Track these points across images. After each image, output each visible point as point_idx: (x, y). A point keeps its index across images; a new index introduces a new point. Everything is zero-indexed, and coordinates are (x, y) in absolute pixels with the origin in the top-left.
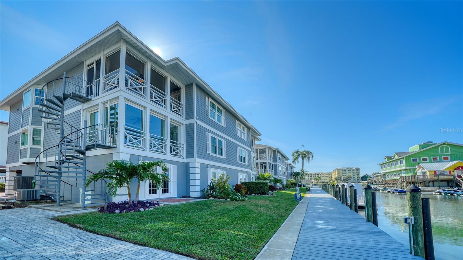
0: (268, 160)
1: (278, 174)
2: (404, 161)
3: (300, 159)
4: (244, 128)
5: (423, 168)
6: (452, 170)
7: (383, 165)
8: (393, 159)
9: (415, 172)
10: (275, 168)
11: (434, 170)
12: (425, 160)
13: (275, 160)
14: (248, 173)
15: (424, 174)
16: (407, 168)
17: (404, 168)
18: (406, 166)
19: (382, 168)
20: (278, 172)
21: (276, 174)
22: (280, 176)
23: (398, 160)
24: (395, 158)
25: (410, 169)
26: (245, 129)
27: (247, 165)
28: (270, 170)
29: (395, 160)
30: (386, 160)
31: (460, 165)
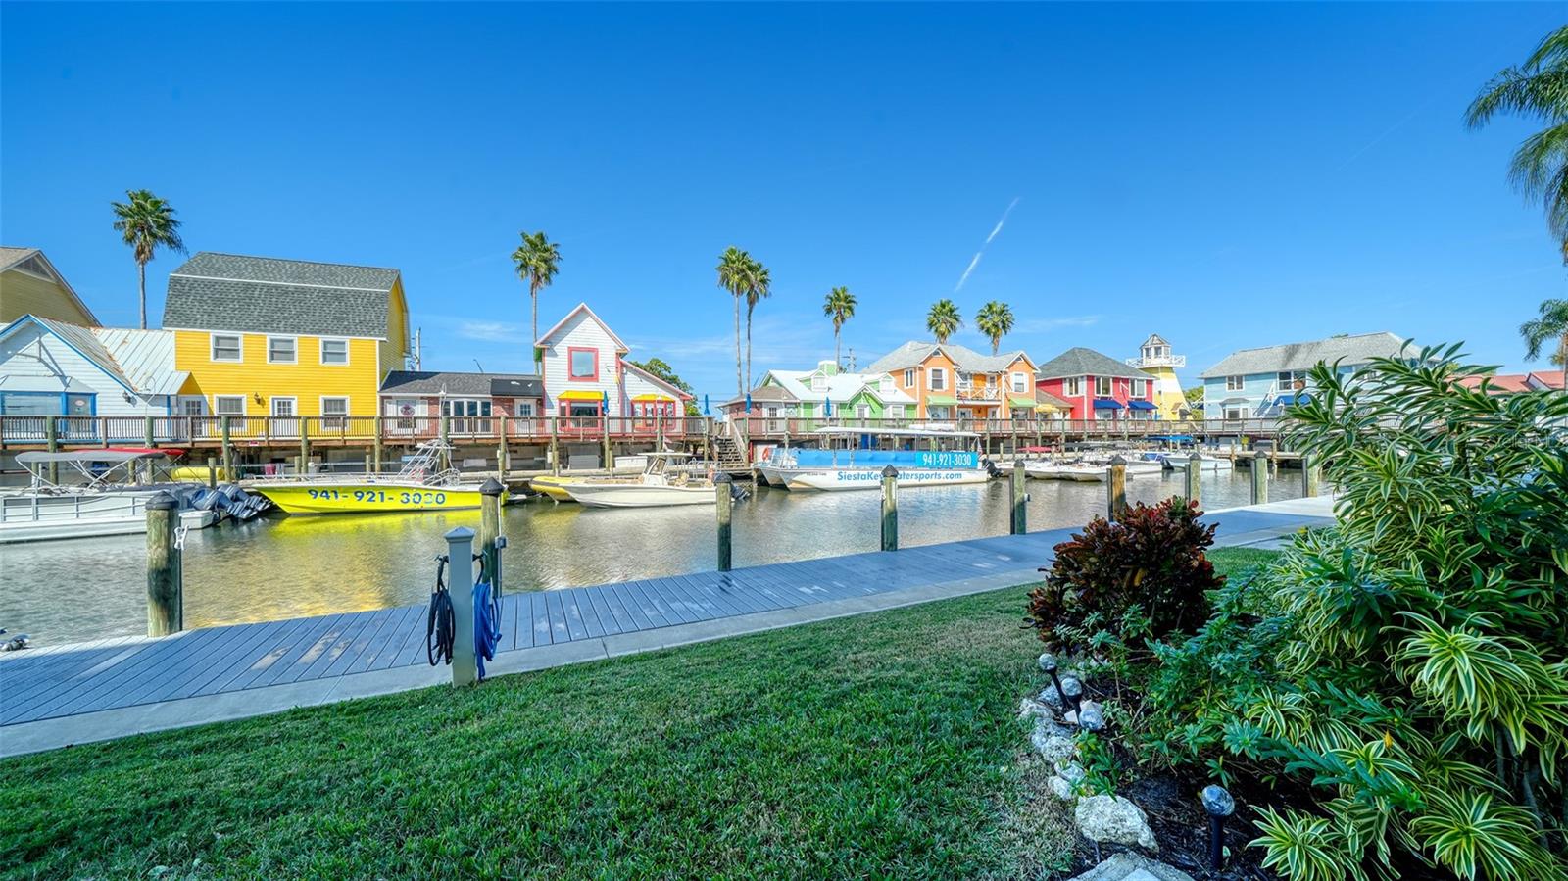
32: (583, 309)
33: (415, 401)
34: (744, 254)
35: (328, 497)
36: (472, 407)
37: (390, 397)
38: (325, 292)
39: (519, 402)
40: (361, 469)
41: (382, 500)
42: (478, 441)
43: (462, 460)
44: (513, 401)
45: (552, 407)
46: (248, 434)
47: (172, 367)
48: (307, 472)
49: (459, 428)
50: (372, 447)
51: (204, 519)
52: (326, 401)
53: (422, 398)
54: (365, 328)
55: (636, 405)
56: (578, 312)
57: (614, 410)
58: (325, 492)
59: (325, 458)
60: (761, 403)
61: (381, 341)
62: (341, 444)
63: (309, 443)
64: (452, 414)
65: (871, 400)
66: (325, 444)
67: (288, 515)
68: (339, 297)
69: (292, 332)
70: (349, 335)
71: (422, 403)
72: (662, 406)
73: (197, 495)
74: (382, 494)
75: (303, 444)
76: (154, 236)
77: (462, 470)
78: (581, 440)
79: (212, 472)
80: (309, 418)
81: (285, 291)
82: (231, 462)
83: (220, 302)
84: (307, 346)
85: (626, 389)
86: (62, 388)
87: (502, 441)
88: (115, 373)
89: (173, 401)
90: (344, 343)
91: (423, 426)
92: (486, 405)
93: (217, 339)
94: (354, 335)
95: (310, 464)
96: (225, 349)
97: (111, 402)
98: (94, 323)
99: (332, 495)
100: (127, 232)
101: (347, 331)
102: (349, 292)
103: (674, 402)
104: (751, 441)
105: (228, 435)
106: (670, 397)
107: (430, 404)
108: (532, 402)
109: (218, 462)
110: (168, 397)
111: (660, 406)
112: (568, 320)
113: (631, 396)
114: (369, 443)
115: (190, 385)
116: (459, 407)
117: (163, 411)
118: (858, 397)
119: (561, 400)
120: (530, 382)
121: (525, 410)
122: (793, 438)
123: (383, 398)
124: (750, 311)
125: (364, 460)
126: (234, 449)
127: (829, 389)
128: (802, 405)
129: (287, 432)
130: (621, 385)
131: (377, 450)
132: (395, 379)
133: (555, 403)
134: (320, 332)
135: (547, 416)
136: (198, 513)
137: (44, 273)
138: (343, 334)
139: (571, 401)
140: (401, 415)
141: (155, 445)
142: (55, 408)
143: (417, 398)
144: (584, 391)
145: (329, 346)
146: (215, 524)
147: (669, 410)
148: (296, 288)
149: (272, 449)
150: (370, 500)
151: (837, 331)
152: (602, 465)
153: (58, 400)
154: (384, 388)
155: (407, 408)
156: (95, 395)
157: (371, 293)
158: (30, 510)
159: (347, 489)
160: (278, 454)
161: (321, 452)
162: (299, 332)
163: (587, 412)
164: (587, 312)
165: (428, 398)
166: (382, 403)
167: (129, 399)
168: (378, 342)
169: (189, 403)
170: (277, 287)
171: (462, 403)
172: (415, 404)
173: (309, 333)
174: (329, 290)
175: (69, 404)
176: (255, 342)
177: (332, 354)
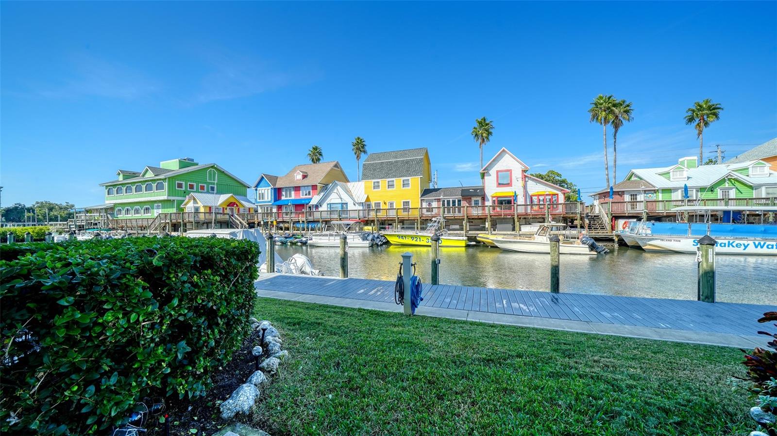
2: (166, 184)
5: (194, 201)
6: (225, 207)
7: (112, 188)
8: (142, 177)
9: (182, 206)
11: (210, 205)
12: (192, 187)
15: (197, 210)
16: (172, 198)
17: (165, 198)
18: (168, 196)
19: (108, 194)
23: (153, 181)
24: (147, 176)
25: (174, 200)
29: (146, 181)
30: (121, 178)
31: (233, 200)
32: (504, 150)
34: (609, 98)
35: (403, 239)
36: (454, 202)
37: (424, 200)
38: (403, 161)
39: (474, 199)
40: (413, 228)
41: (420, 241)
42: (456, 217)
43: (449, 226)
44: (471, 198)
45: (488, 200)
46: (382, 215)
47: (364, 194)
48: (397, 229)
49: (449, 212)
50: (417, 220)
51: (369, 244)
52: (404, 202)
53: (435, 199)
54: (415, 173)
55: (533, 198)
56: (501, 152)
57: (521, 200)
58: (402, 237)
59: (403, 224)
60: (623, 192)
61: (421, 178)
62: (407, 218)
63: (398, 218)
64: (446, 206)
65: (737, 184)
66: (402, 218)
67: (392, 244)
68: (407, 162)
69: (394, 177)
70: (410, 176)
71: (435, 201)
72: (550, 197)
73: (368, 236)
74: (420, 238)
75: (396, 219)
76: (361, 151)
77: (449, 230)
78: (503, 217)
79: (372, 228)
80: (398, 209)
81: (391, 163)
82: (377, 225)
83: (374, 170)
84: (398, 181)
85: (528, 189)
86: (340, 202)
87: (465, 217)
88: (351, 196)
89: (364, 205)
90: (409, 180)
91: (435, 211)
92: (459, 201)
93: (374, 182)
94: (412, 176)
95: (399, 226)
96: (376, 186)
97: (351, 207)
98: (348, 181)
99: (404, 238)
100: (355, 151)
101: (410, 175)
102: (410, 160)
103: (557, 194)
104: (613, 217)
105: (377, 216)
106: (555, 192)
107: (438, 202)
108: (479, 199)
109: (374, 225)
110: (363, 203)
111: (548, 197)
112: (496, 157)
113: (531, 193)
114: (416, 218)
115: (368, 199)
116: (448, 202)
117: (361, 208)
118: (723, 181)
119: (493, 197)
120: (478, 189)
121: (476, 203)
122: (651, 215)
123: (421, 200)
124: (616, 132)
125: (414, 225)
126: (378, 220)
127: (689, 178)
128: (660, 191)
129: (392, 214)
130: (525, 187)
131: (419, 220)
132: (426, 192)
133: (490, 199)
134: (401, 177)
135: (486, 205)
136: (368, 242)
137: (338, 168)
138: (408, 176)
139: (498, 197)
140: (427, 207)
141: (360, 219)
142: (339, 208)
143: (433, 199)
144: (505, 192)
145: (405, 181)
146: (372, 246)
147: (554, 199)
148: (395, 161)
149: (388, 220)
150: (416, 240)
151: (699, 134)
152: (514, 229)
153: (340, 205)
154: (422, 196)
155: (430, 204)
156: (347, 203)
157: (417, 159)
158: (328, 238)
159: (408, 236)
160: (390, 222)
161: (402, 221)
163: (507, 202)
164: (506, 152)
165: (438, 199)
166: (421, 202)
167: (354, 204)
168: (419, 178)
169: (367, 205)
170: (389, 162)
171: (450, 200)
172: (433, 202)
173: (399, 177)
174: (404, 160)
175: (342, 206)
176: (384, 183)
177: (405, 184)
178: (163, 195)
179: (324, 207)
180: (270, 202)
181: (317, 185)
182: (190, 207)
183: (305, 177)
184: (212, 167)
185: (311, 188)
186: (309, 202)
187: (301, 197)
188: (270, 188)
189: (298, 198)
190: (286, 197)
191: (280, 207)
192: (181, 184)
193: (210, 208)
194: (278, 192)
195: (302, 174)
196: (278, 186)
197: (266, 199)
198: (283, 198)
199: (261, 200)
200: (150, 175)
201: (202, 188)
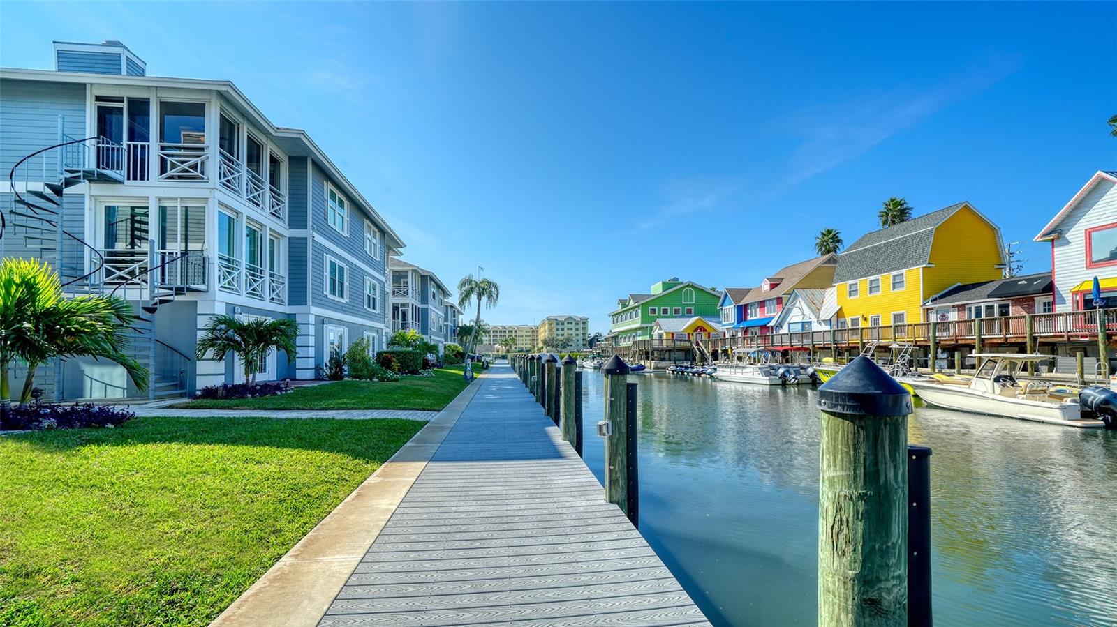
0: (411, 300)
1: (429, 333)
2: (640, 311)
3: (474, 297)
4: (374, 232)
5: (660, 329)
6: (691, 332)
7: (615, 316)
8: (628, 306)
9: (652, 333)
10: (423, 316)
11: (672, 331)
12: (665, 311)
13: (424, 300)
14: (380, 331)
15: (660, 338)
16: (645, 325)
17: (638, 325)
18: (642, 323)
19: (613, 324)
20: (429, 327)
21: (424, 330)
22: (433, 337)
23: (633, 308)
24: (630, 304)
25: (647, 327)
26: (378, 234)
27: (379, 314)
28: (414, 321)
29: (630, 309)
30: (620, 307)
31: (700, 324)
32: (1099, 177)
33: (948, 310)
36: (990, 310)
37: (932, 309)
38: (897, 241)
39: (1040, 300)
44: (1032, 299)
45: (1064, 302)
47: (834, 303)
52: (895, 315)
53: (953, 306)
54: (915, 261)
56: (1092, 187)
61: (924, 267)
64: (983, 316)
68: (904, 241)
69: (878, 274)
70: (905, 268)
71: (953, 311)
81: (878, 248)
83: (853, 264)
84: (885, 279)
86: (802, 320)
88: (815, 311)
89: (834, 323)
90: (902, 274)
92: (1004, 307)
93: (850, 285)
94: (908, 267)
96: (853, 291)
97: (815, 327)
101: (905, 266)
102: (910, 236)
107: (959, 311)
110: (831, 320)
112: (1080, 199)
115: (839, 314)
116: (978, 311)
117: (828, 328)
119: (1075, 293)
120: (1043, 279)
123: (926, 310)
133: (1068, 298)
134: (890, 270)
135: (1057, 312)
137: (835, 263)
138: (902, 268)
139: (1084, 293)
142: (800, 329)
143: (949, 306)
144: (1107, 278)
145: (897, 278)
148: (884, 244)
153: (800, 324)
155: (943, 316)
156: (811, 322)
157: (922, 233)
162: (881, 273)
165: (958, 306)
166: (925, 314)
167: (819, 323)
168: (921, 269)
169: (841, 322)
170: (876, 247)
171: (980, 307)
172: (948, 311)
173: (886, 272)
174: (900, 239)
175: (803, 327)
176: (863, 283)
177: (897, 283)
178: (637, 324)
179: (784, 330)
180: (733, 324)
181: (781, 298)
182: (656, 333)
183: (773, 286)
184: (688, 286)
185: (775, 301)
186: (768, 323)
187: (766, 315)
188: (732, 306)
189: (763, 317)
190: (752, 316)
191: (745, 331)
192: (667, 310)
193: (673, 334)
194: (742, 311)
195: (769, 283)
196: (742, 303)
197: (730, 322)
198: (749, 318)
199: (726, 323)
200: (632, 304)
201: (677, 311)
